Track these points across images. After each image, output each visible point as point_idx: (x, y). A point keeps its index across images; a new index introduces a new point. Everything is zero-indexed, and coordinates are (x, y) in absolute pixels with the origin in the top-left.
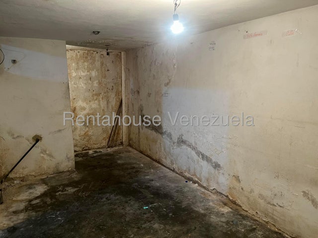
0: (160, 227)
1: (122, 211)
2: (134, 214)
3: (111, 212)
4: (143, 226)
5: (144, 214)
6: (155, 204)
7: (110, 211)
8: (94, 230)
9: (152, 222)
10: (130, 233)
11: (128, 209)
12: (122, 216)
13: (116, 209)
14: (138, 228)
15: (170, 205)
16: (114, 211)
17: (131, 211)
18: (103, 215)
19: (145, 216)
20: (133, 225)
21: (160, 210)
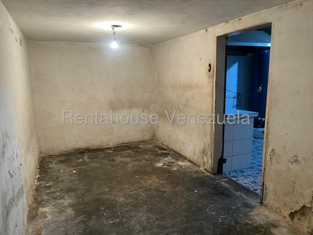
0: (118, 199)
1: (150, 216)
2: (138, 212)
3: (162, 215)
4: (133, 200)
5: (128, 211)
6: (111, 222)
7: (163, 218)
8: (174, 200)
9: (124, 202)
10: (144, 196)
11: (144, 218)
12: (150, 211)
13: (157, 219)
14: (137, 199)
15: (95, 219)
16: (158, 216)
17: (140, 215)
18: (170, 214)
19: (127, 209)
20: (141, 201)
21: (110, 214)
